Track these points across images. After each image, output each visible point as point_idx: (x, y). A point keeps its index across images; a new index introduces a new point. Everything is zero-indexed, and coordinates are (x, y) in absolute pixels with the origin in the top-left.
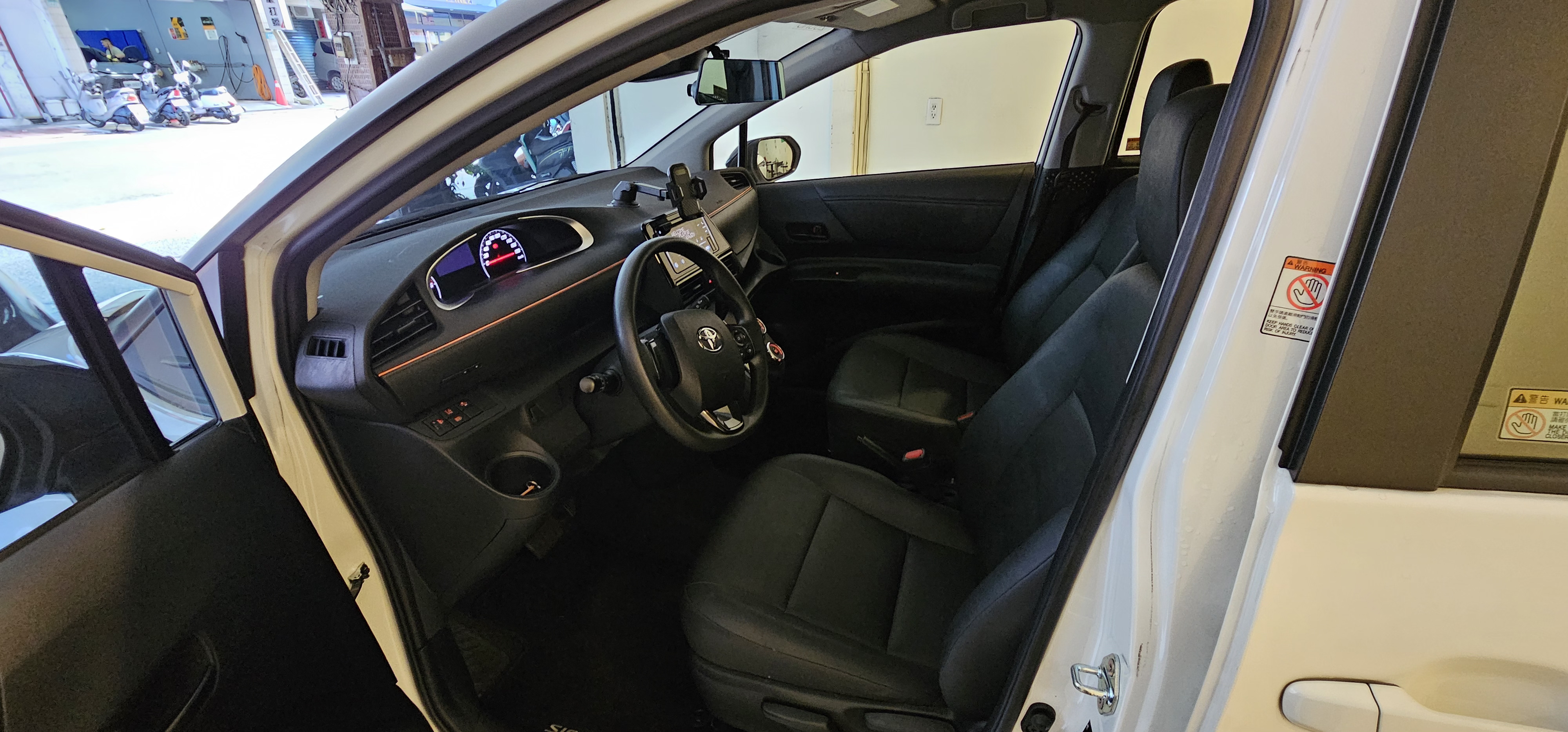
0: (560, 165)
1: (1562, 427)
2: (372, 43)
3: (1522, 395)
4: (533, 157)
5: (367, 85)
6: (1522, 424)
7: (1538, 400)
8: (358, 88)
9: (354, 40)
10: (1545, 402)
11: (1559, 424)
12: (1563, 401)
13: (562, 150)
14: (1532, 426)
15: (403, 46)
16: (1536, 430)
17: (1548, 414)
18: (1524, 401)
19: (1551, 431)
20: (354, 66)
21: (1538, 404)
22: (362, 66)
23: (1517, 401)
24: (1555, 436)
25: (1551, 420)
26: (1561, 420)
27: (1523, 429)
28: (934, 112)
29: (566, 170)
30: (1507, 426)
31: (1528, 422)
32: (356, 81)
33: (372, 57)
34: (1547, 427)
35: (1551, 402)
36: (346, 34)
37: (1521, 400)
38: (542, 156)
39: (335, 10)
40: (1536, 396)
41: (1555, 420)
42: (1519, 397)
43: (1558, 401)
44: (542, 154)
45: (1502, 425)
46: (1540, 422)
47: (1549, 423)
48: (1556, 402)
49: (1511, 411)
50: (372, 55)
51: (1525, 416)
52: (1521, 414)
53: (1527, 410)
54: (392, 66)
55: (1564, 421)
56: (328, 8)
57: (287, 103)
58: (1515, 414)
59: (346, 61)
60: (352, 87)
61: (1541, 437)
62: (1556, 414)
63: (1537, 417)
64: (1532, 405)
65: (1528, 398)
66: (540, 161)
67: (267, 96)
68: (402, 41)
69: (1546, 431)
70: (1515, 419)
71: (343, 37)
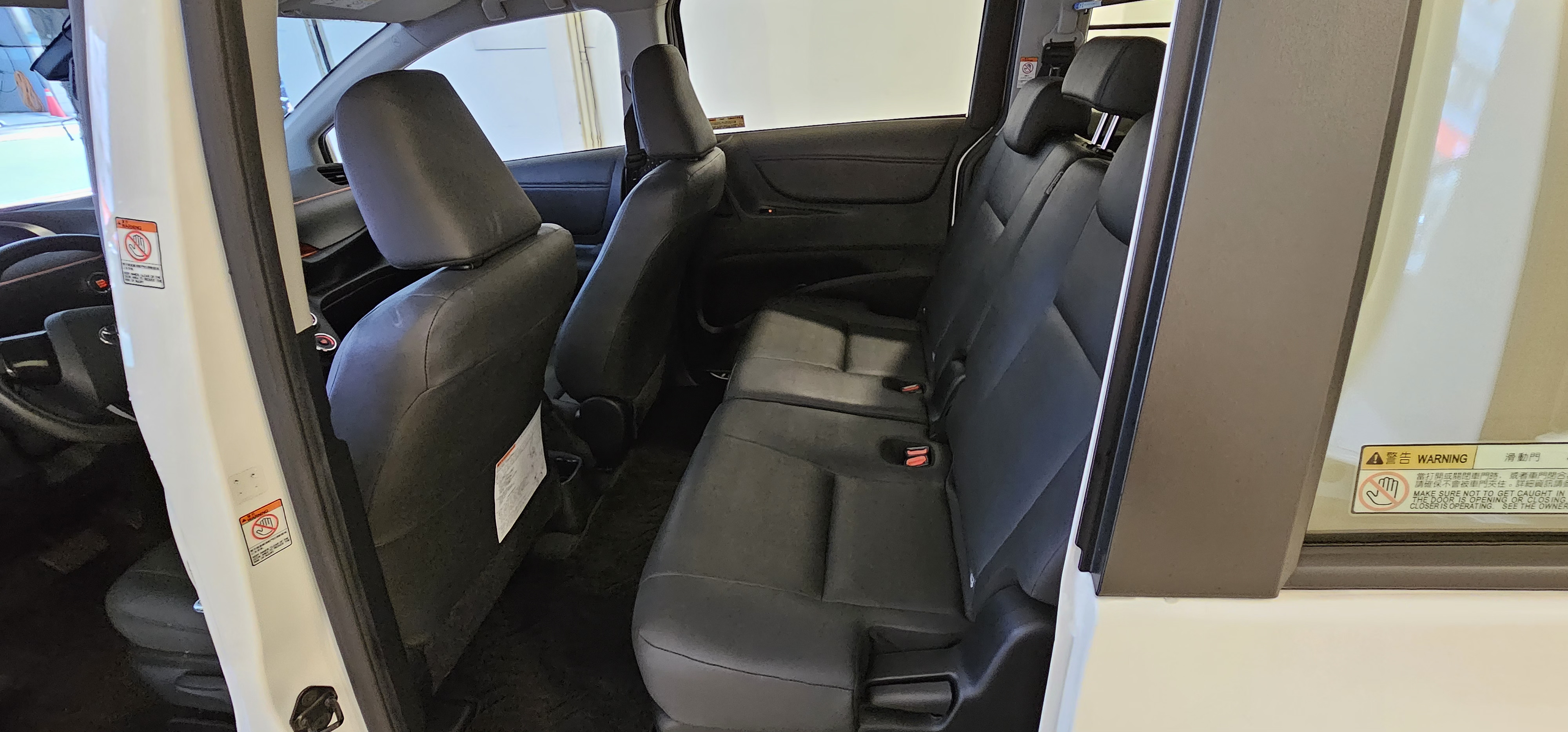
1: (1430, 493)
3: (1376, 453)
6: (1379, 492)
7: (1398, 459)
10: (1407, 461)
11: (1425, 489)
12: (1428, 458)
14: (1392, 494)
16: (1398, 498)
17: (1411, 477)
18: (1380, 462)
19: (1417, 499)
21: (1397, 465)
23: (1370, 462)
24: (1422, 506)
25: (1415, 484)
26: (1428, 484)
27: (1381, 499)
30: (1361, 496)
31: (1387, 490)
34: (1411, 494)
35: (1414, 460)
37: (1375, 460)
40: (1395, 454)
41: (1420, 484)
42: (1373, 457)
43: (1422, 459)
45: (1355, 494)
46: (1401, 487)
47: (1413, 489)
48: (1420, 461)
49: (1364, 477)
51: (1382, 481)
52: (1376, 480)
53: (1387, 473)
55: (1432, 485)
57: (61, 112)
58: (1370, 480)
61: (1404, 507)
62: (1421, 476)
63: (1398, 482)
64: (1391, 466)
65: (1384, 459)
67: (37, 107)
69: (1410, 499)
70: (1370, 487)
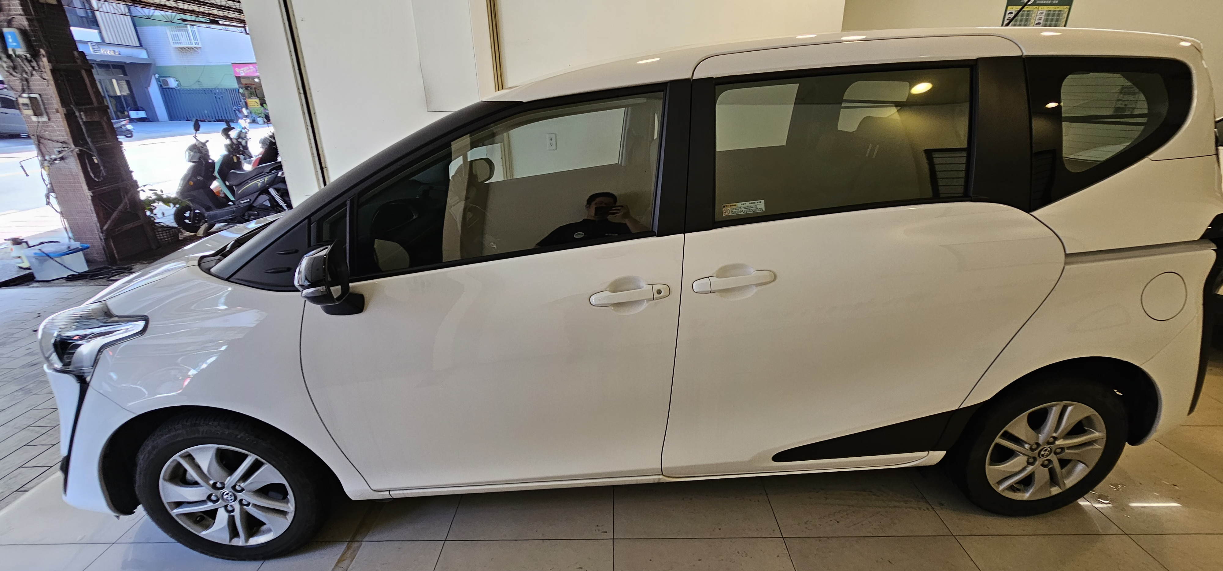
0: (259, 192)
2: (64, 102)
4: (230, 188)
5: (59, 138)
8: (49, 141)
9: (42, 100)
13: (259, 180)
15: (95, 104)
17: (730, 209)
20: (44, 122)
22: (53, 122)
28: (552, 142)
29: (264, 195)
32: (47, 134)
33: (65, 114)
36: (32, 95)
37: (724, 207)
38: (240, 187)
39: (20, 76)
44: (240, 185)
49: (723, 209)
50: (65, 113)
54: (84, 120)
56: (11, 74)
59: (34, 118)
60: (42, 141)
66: (238, 191)
68: (94, 100)
70: (724, 211)
71: (30, 98)
